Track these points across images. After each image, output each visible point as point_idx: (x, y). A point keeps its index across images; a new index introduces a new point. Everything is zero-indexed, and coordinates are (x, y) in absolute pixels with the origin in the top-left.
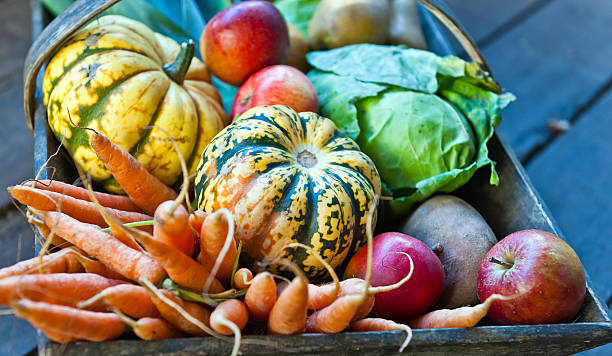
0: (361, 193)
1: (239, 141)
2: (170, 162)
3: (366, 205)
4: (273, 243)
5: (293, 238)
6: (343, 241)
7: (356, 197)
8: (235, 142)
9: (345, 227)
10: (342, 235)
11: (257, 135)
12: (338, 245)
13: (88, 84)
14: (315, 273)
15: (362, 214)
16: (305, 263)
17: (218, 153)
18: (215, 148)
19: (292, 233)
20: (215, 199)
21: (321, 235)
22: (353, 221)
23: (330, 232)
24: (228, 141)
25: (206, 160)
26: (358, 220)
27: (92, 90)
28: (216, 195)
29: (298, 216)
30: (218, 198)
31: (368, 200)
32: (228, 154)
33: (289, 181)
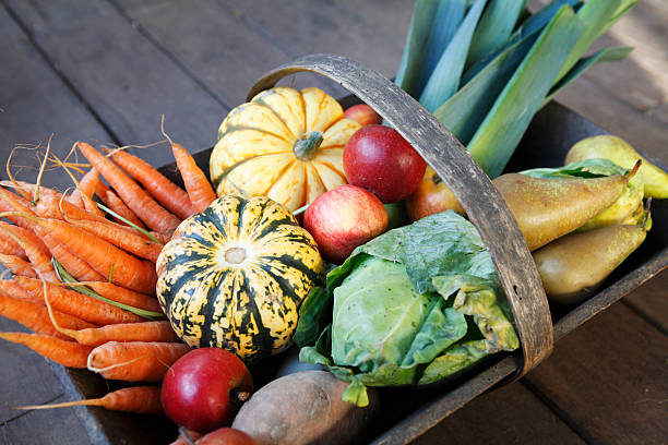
0: (222, 305)
3: (220, 318)
22: (200, 319)
26: (208, 323)
31: (223, 316)
33: (189, 254)
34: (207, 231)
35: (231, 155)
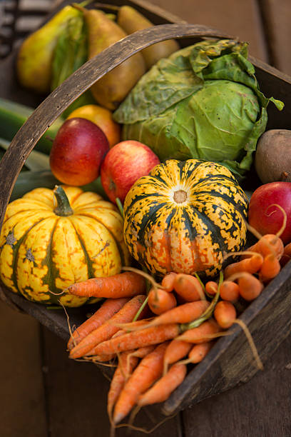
0: (222, 188)
1: (140, 222)
2: (112, 261)
3: (231, 191)
4: (206, 256)
5: (213, 244)
6: (237, 221)
7: (222, 193)
8: (138, 225)
9: (232, 214)
10: (234, 219)
11: (146, 211)
12: (237, 225)
13: (35, 265)
14: (239, 247)
15: (233, 197)
16: (229, 248)
17: (135, 237)
18: (131, 236)
19: (210, 243)
20: (157, 262)
21: (224, 229)
22: (232, 206)
23: (227, 224)
24: (134, 227)
25: (132, 245)
26: (234, 203)
27: (40, 266)
28: (156, 259)
29: (205, 232)
30: (159, 260)
31: (229, 188)
32: (141, 234)
33: (184, 219)
34: (164, 212)
35: (76, 251)
